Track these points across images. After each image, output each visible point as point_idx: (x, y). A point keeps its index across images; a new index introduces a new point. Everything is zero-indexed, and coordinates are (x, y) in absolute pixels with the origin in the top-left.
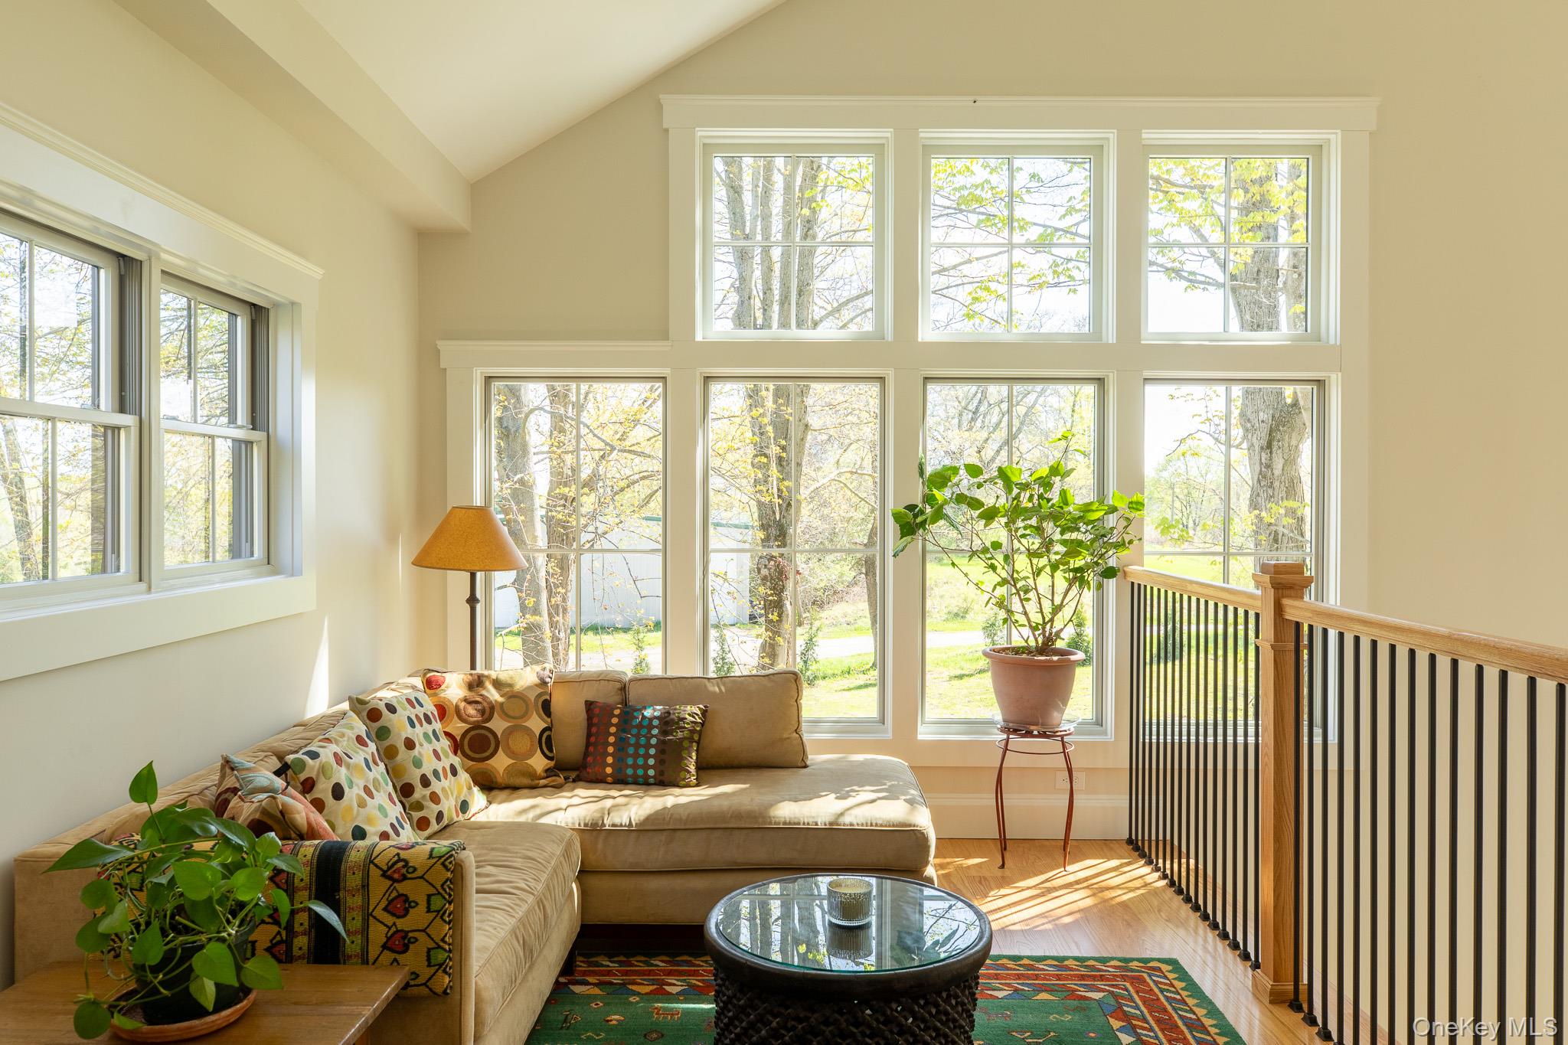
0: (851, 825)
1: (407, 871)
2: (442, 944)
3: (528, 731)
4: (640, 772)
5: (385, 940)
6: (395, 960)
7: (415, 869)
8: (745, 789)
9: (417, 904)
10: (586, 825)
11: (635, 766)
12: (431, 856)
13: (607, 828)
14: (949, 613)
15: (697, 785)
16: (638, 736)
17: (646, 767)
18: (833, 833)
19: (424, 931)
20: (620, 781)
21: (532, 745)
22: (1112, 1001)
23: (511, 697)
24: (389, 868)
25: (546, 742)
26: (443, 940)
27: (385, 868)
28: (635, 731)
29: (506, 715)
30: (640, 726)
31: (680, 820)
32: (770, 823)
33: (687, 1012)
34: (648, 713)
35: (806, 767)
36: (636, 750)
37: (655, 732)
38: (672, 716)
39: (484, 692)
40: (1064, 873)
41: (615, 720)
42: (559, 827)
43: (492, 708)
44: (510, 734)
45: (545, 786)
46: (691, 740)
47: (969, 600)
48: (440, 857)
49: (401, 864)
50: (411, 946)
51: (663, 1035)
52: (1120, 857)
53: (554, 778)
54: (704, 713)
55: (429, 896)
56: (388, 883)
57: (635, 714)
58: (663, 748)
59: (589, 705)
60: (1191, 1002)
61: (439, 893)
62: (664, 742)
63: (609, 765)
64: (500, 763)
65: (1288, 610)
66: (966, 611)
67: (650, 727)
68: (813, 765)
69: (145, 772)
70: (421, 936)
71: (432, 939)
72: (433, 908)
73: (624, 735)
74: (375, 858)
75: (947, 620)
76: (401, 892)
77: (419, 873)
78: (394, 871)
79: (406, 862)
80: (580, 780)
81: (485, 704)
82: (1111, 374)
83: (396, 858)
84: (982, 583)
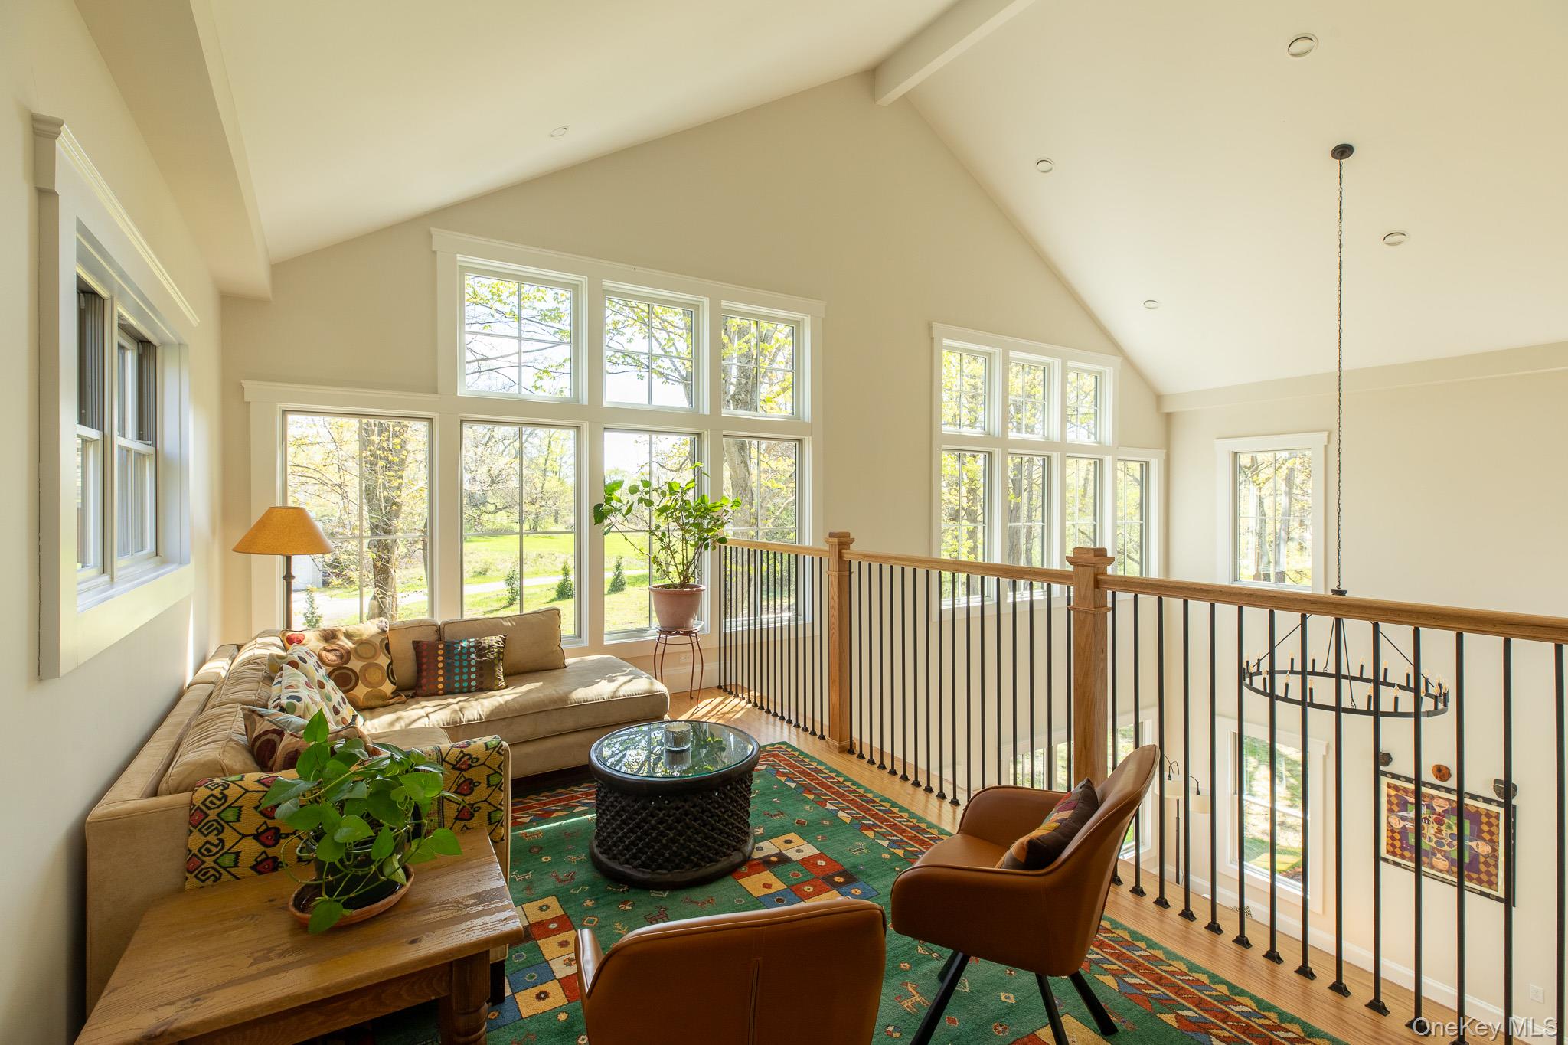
0: (624, 696)
1: (472, 762)
2: (499, 807)
3: (379, 666)
4: (465, 684)
5: (457, 813)
6: (465, 826)
7: (478, 759)
8: (542, 686)
9: (480, 783)
10: (448, 724)
11: (461, 681)
12: (487, 748)
13: (465, 723)
14: (475, 572)
15: (506, 687)
16: (461, 661)
17: (470, 680)
18: (614, 703)
19: (486, 801)
20: (450, 692)
21: (382, 676)
22: (771, 768)
23: (360, 644)
24: (457, 763)
25: (390, 672)
26: (501, 804)
27: (455, 763)
28: (457, 657)
29: (360, 657)
30: (460, 654)
31: (516, 710)
32: (571, 703)
33: (545, 831)
34: (465, 644)
35: (565, 667)
36: (461, 671)
37: (473, 656)
38: (483, 645)
39: (339, 642)
40: (698, 709)
41: (441, 652)
42: (429, 728)
43: (349, 653)
44: (366, 670)
45: (393, 704)
46: (499, 659)
47: (488, 563)
48: (495, 748)
49: (466, 758)
50: (476, 814)
51: (541, 848)
52: (720, 696)
53: (399, 697)
54: (504, 640)
55: (488, 776)
56: (458, 772)
57: (455, 646)
58: (480, 666)
59: (417, 645)
60: (807, 760)
61: (497, 772)
62: (481, 662)
63: (441, 683)
64: (361, 691)
65: (846, 555)
66: (486, 570)
67: (469, 653)
68: (570, 665)
69: (317, 718)
70: (484, 805)
71: (492, 805)
72: (492, 783)
73: (450, 661)
74: (445, 757)
75: (474, 577)
76: (467, 777)
77: (481, 762)
78: (462, 764)
79: (470, 755)
80: (418, 696)
81: (342, 651)
82: (706, 432)
83: (462, 754)
84: (643, 549)
